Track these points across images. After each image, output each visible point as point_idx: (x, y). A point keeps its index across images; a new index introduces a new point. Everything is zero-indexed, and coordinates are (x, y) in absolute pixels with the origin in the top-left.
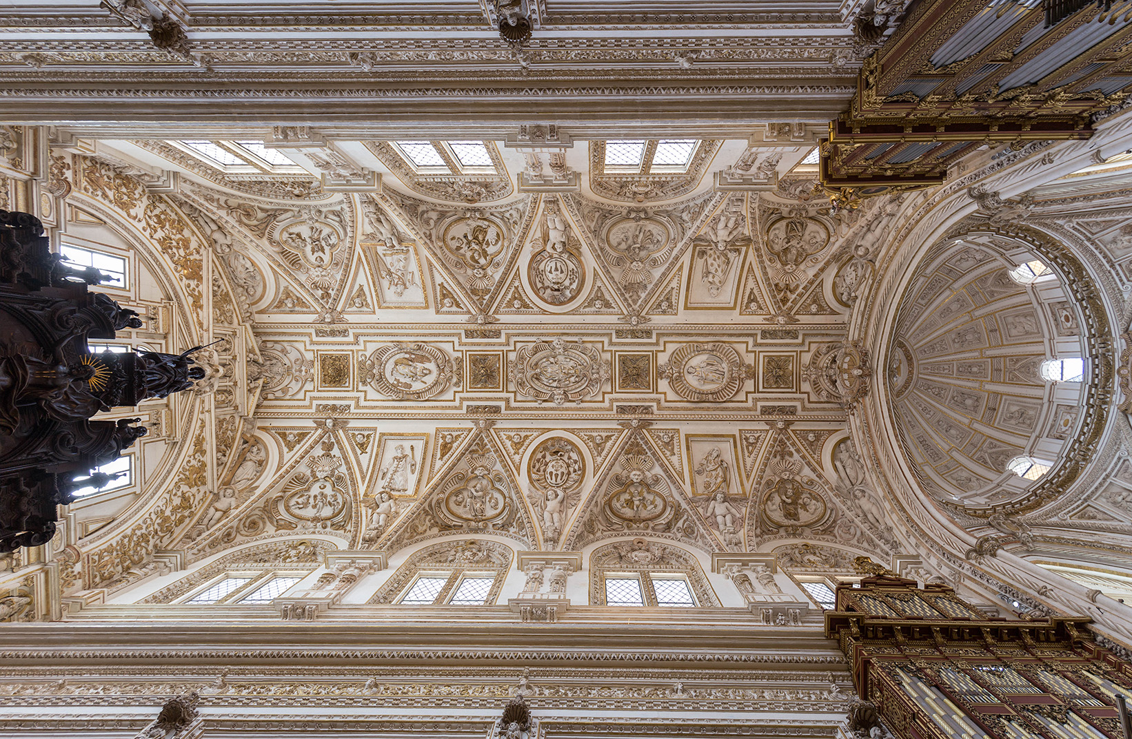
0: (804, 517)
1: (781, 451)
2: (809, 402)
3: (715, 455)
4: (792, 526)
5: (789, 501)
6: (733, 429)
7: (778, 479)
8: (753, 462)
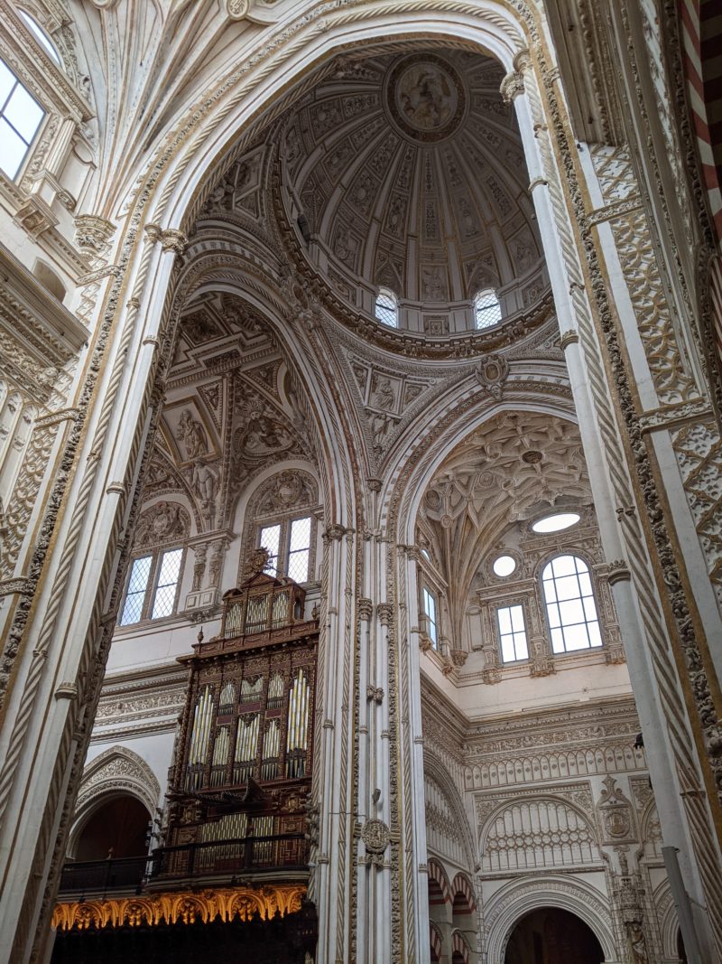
0: (285, 442)
1: (240, 394)
2: (248, 339)
3: (186, 419)
4: (275, 454)
5: (265, 435)
6: (190, 391)
7: (248, 420)
8: (220, 414)
